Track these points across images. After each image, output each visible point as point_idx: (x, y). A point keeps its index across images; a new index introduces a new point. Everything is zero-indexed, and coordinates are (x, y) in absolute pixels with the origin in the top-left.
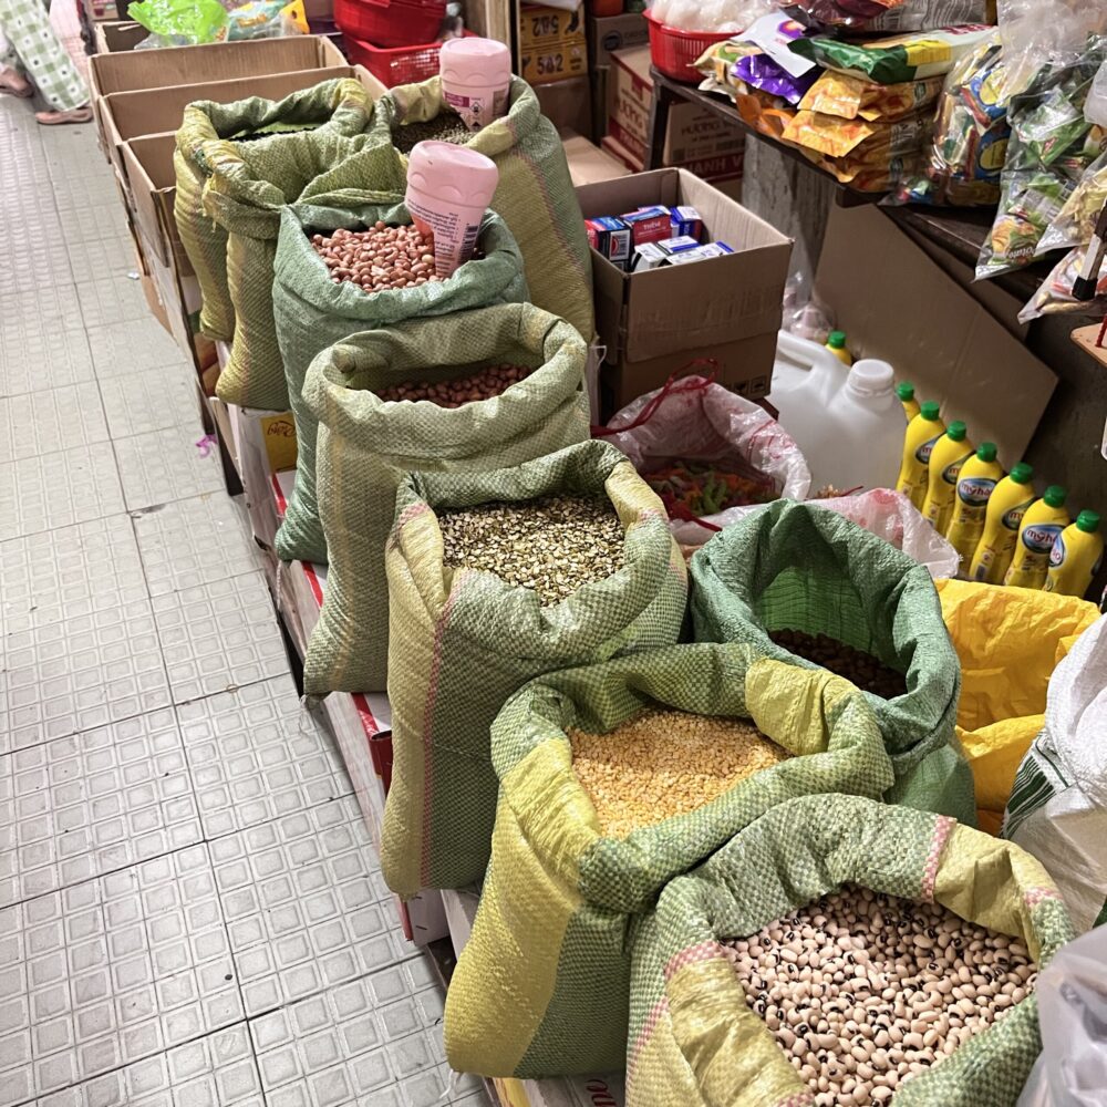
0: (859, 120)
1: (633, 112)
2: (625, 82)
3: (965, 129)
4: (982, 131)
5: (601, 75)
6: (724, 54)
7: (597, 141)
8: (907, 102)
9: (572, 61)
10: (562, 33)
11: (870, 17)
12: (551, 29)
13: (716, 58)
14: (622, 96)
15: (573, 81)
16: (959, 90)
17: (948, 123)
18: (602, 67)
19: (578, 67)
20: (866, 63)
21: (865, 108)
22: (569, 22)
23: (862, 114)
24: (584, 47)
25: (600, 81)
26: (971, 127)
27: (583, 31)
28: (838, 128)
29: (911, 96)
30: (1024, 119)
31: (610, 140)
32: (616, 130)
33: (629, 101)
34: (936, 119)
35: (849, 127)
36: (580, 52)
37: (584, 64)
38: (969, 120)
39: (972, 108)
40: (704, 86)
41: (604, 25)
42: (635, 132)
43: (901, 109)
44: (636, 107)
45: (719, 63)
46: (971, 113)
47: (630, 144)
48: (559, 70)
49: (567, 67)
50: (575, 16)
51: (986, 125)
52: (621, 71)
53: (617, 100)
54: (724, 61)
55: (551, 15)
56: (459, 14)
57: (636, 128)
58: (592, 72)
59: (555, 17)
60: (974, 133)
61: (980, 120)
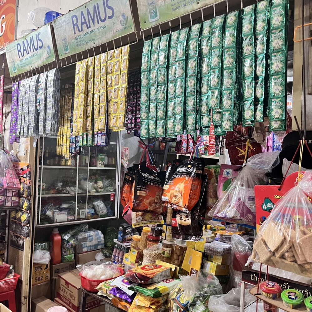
0: (150, 307)
1: (65, 291)
2: (62, 282)
3: (177, 310)
4: (182, 310)
5: (54, 281)
6: (105, 286)
7: (53, 299)
8: (161, 302)
9: (45, 277)
10: (43, 270)
11: (147, 281)
12: (40, 269)
13: (103, 287)
14: (62, 287)
15: (46, 282)
16: (173, 299)
17: (173, 307)
18: (54, 278)
19: (47, 278)
20: (150, 294)
21: (152, 304)
22: (45, 267)
23: (151, 306)
24: (49, 273)
25: (54, 282)
26: (179, 309)
27: (49, 269)
28: (144, 309)
29: (161, 300)
30: (193, 308)
31: (57, 299)
32: (59, 296)
33: (64, 288)
34: (169, 306)
35: (147, 309)
36: (48, 274)
37: (49, 278)
38: (178, 307)
39: (178, 304)
40: (99, 293)
41: (55, 267)
42: (66, 297)
43: (160, 304)
44: (66, 290)
45: (104, 289)
46: (178, 305)
47: (64, 300)
48: (42, 280)
49: (44, 279)
50: (47, 265)
51: (183, 308)
52: (61, 280)
53: (60, 288)
54: (105, 288)
55: (40, 266)
56: (13, 268)
57: (66, 295)
58: (51, 279)
59: (42, 266)
60: (180, 310)
61: (181, 307)
